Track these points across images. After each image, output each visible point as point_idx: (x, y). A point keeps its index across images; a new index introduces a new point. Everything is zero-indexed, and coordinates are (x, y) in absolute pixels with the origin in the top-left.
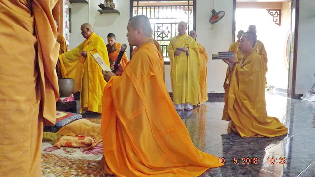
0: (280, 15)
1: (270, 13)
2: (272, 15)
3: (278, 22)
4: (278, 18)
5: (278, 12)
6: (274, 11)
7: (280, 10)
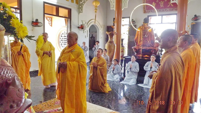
0: (51, 20)
2: (48, 20)
3: (51, 24)
4: (51, 22)
5: (51, 19)
6: (49, 18)
7: (51, 18)
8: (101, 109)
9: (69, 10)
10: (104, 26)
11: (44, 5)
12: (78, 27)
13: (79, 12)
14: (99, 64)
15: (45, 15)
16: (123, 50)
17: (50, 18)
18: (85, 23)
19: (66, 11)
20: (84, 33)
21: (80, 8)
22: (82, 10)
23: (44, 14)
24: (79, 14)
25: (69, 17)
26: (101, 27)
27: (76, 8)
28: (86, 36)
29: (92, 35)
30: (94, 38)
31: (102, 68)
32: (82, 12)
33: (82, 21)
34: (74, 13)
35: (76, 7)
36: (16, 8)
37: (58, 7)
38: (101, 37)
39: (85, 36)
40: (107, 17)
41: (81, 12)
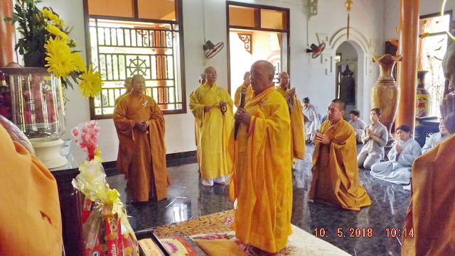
0: (251, 40)
1: (241, 38)
2: (244, 41)
3: (249, 49)
4: (249, 44)
5: (249, 37)
6: (245, 36)
7: (251, 35)
8: (324, 250)
9: (285, 12)
10: (378, 41)
11: (227, 8)
12: (308, 51)
13: (310, 15)
14: (336, 137)
15: (230, 29)
16: (423, 101)
17: (247, 35)
18: (324, 39)
19: (279, 15)
20: (322, 62)
21: (312, 4)
22: (315, 8)
23: (228, 27)
24: (309, 17)
25: (285, 29)
26: (369, 46)
27: (301, 7)
28: (329, 71)
29: (347, 66)
30: (352, 74)
31: (342, 148)
32: (316, 14)
33: (317, 34)
34: (297, 18)
35: (301, 4)
36: (171, 22)
37: (258, 9)
38: (368, 72)
39: (326, 70)
40: (385, 19)
41: (313, 14)
